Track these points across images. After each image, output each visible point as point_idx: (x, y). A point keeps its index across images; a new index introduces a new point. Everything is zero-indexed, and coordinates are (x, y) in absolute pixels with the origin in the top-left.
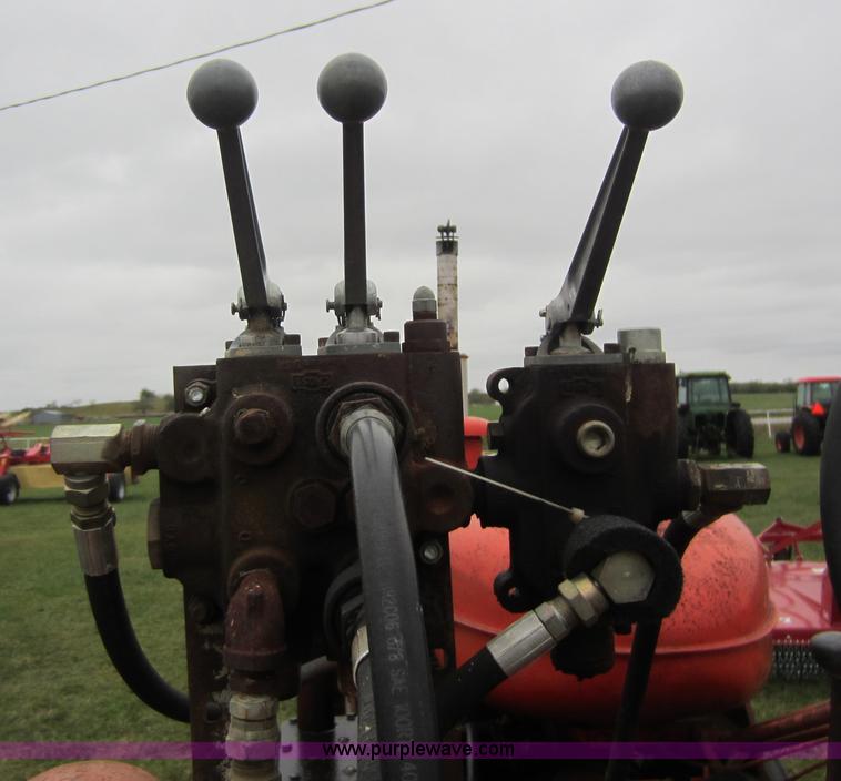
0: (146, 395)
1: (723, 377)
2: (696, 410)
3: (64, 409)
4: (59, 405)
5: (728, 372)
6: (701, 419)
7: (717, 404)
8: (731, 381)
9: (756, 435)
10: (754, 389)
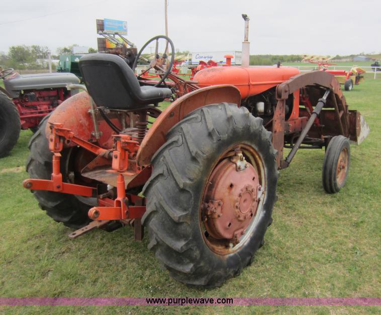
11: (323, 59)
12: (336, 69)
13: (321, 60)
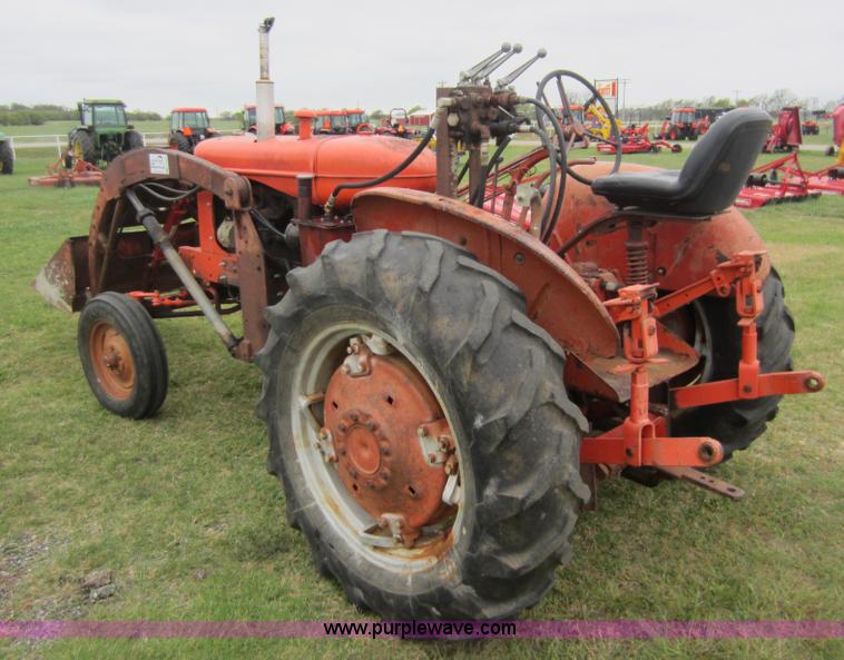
1: (120, 104)
2: (100, 130)
5: (123, 102)
7: (116, 127)
8: (126, 109)
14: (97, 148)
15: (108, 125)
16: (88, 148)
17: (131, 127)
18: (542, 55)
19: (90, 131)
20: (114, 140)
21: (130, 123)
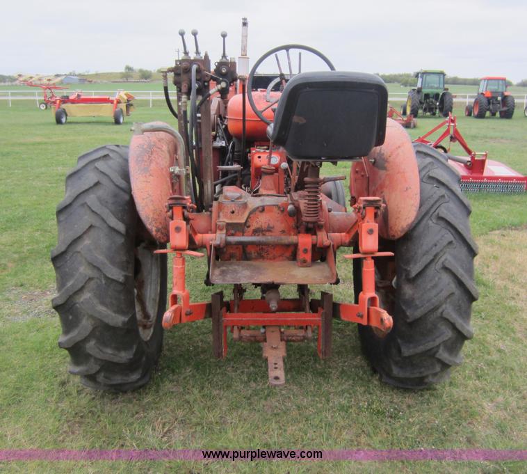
0: (129, 68)
1: (442, 74)
2: (425, 91)
3: (80, 75)
4: (77, 73)
5: (445, 72)
6: (427, 96)
7: (437, 88)
8: (446, 77)
9: (454, 106)
10: (455, 81)
11: (49, 80)
12: (95, 94)
13: (45, 81)
14: (421, 103)
15: (432, 88)
16: (414, 102)
17: (447, 89)
18: (224, 36)
19: (419, 91)
20: (433, 98)
21: (446, 86)
